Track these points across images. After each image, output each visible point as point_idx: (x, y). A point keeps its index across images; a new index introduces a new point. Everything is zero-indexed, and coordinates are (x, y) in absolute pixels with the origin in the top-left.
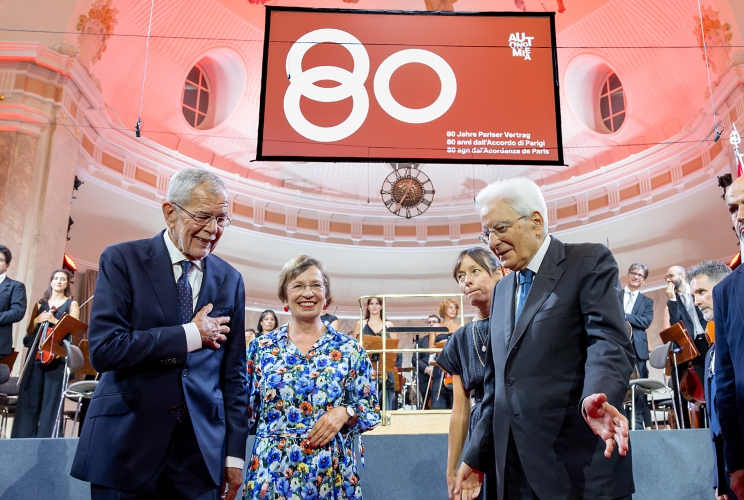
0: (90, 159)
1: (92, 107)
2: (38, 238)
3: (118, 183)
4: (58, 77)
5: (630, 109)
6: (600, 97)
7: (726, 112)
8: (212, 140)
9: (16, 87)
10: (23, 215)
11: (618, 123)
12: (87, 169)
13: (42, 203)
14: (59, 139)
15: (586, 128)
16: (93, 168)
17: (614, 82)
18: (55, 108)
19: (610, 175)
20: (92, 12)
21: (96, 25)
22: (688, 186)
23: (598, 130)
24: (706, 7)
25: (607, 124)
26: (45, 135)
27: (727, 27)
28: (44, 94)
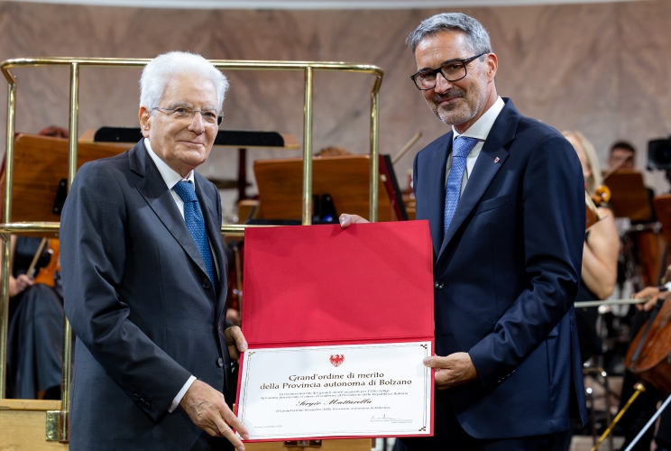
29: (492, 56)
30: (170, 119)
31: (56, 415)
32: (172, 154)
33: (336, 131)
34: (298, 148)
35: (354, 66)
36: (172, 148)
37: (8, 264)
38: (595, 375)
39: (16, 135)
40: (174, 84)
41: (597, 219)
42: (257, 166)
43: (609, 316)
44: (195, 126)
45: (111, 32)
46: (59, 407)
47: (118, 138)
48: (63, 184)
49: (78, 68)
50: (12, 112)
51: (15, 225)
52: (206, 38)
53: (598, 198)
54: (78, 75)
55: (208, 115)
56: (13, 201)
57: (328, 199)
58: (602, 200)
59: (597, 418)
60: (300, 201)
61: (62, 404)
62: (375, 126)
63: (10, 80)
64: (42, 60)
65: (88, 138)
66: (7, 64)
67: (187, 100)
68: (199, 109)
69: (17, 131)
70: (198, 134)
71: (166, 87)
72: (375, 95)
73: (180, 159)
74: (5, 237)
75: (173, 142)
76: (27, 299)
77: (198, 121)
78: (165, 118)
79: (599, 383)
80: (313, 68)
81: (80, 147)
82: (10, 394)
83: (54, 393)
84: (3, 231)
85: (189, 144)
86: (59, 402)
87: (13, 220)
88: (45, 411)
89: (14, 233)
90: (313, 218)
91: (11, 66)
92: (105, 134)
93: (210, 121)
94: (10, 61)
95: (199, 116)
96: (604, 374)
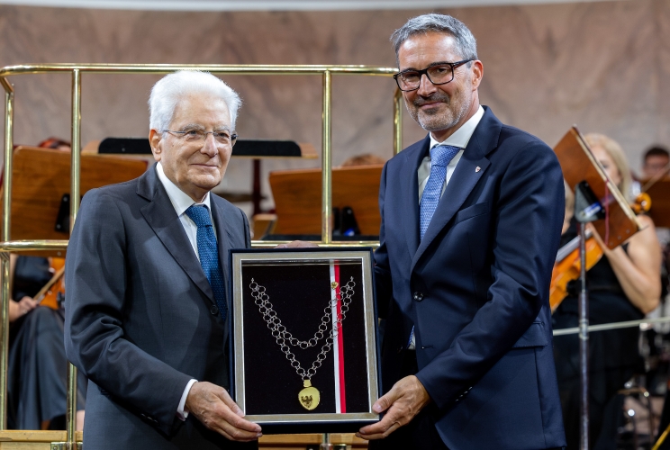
29: (478, 63)
30: (181, 141)
31: (61, 446)
32: (185, 178)
33: (357, 138)
34: (316, 158)
35: (375, 69)
36: (184, 172)
37: (8, 286)
38: (636, 396)
39: (14, 147)
40: (185, 104)
41: (636, 229)
42: (273, 177)
43: (651, 334)
44: (208, 148)
45: (114, 37)
46: (65, 438)
47: (123, 150)
48: (65, 199)
49: (80, 75)
50: (9, 123)
51: (15, 243)
52: (216, 42)
53: (637, 207)
54: (80, 82)
55: (221, 135)
56: (12, 217)
57: (349, 212)
58: (642, 209)
59: (640, 441)
60: (319, 215)
61: (68, 434)
62: (398, 133)
63: (8, 89)
64: (42, 67)
65: (92, 149)
66: (5, 71)
67: (198, 122)
68: (211, 130)
69: (16, 143)
70: (211, 156)
71: (176, 109)
72: (398, 100)
73: (194, 184)
74: (5, 256)
75: (185, 165)
76: (29, 323)
77: (211, 143)
78: (176, 141)
79: (642, 404)
80: (331, 72)
81: (83, 159)
82: (12, 423)
83: (60, 423)
84: (2, 250)
85: (202, 167)
86: (65, 432)
87: (12, 238)
88: (50, 442)
89: (13, 252)
90: (333, 232)
91: (8, 73)
92: (109, 145)
93: (223, 141)
94: (7, 68)
95: (212, 137)
96: (647, 394)
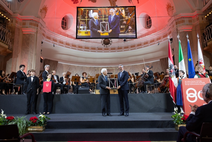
0: (44, 37)
1: (44, 28)
2: (36, 54)
3: (50, 42)
4: (37, 22)
5: (152, 24)
6: (147, 21)
7: (172, 25)
8: (68, 32)
9: (30, 25)
10: (33, 50)
11: (150, 27)
12: (44, 39)
13: (36, 47)
14: (38, 35)
15: (143, 28)
16: (45, 39)
17: (149, 18)
18: (37, 29)
19: (148, 38)
20: (43, 8)
21: (44, 11)
22: (164, 40)
23: (146, 28)
24: (169, 3)
25: (148, 27)
26: (36, 34)
27: (173, 7)
28: (35, 26)
